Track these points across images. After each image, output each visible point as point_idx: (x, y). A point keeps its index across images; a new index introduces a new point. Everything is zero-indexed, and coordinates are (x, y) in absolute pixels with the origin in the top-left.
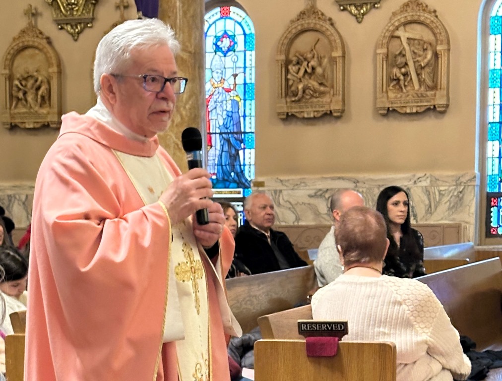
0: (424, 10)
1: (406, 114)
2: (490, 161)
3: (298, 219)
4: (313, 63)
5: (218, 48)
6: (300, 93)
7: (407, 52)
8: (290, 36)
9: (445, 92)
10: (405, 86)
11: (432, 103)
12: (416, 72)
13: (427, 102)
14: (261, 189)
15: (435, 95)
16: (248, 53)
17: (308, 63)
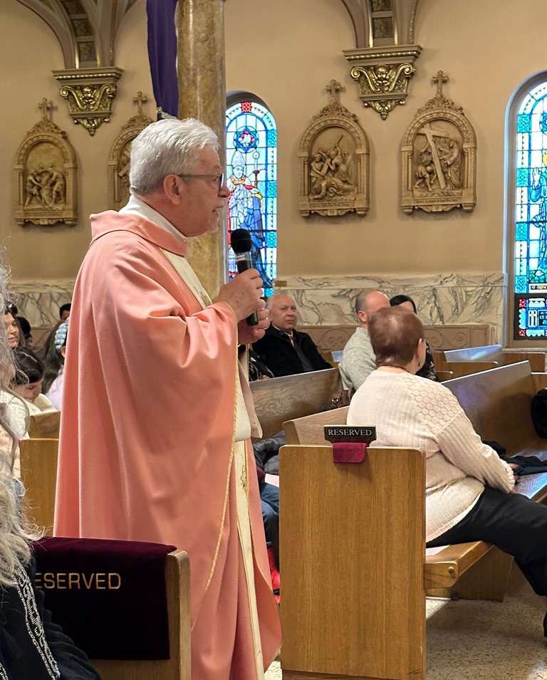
0: (450, 107)
1: (432, 212)
2: (518, 261)
3: (321, 320)
4: (336, 160)
5: (238, 145)
6: (324, 191)
7: (433, 150)
8: (312, 133)
9: (472, 191)
10: (431, 184)
11: (459, 202)
12: (443, 171)
13: (454, 201)
14: (283, 288)
15: (461, 194)
16: (270, 149)
17: (332, 160)
